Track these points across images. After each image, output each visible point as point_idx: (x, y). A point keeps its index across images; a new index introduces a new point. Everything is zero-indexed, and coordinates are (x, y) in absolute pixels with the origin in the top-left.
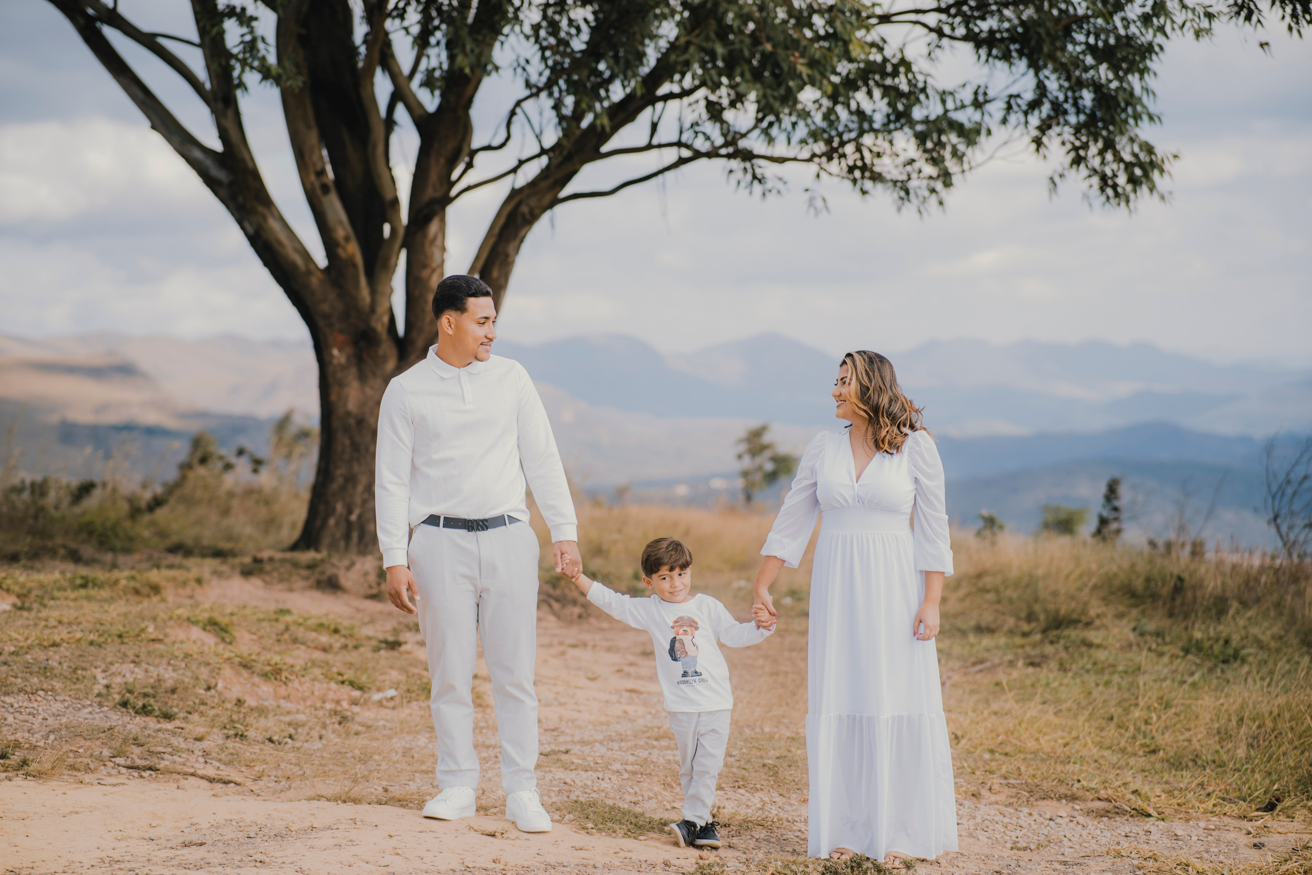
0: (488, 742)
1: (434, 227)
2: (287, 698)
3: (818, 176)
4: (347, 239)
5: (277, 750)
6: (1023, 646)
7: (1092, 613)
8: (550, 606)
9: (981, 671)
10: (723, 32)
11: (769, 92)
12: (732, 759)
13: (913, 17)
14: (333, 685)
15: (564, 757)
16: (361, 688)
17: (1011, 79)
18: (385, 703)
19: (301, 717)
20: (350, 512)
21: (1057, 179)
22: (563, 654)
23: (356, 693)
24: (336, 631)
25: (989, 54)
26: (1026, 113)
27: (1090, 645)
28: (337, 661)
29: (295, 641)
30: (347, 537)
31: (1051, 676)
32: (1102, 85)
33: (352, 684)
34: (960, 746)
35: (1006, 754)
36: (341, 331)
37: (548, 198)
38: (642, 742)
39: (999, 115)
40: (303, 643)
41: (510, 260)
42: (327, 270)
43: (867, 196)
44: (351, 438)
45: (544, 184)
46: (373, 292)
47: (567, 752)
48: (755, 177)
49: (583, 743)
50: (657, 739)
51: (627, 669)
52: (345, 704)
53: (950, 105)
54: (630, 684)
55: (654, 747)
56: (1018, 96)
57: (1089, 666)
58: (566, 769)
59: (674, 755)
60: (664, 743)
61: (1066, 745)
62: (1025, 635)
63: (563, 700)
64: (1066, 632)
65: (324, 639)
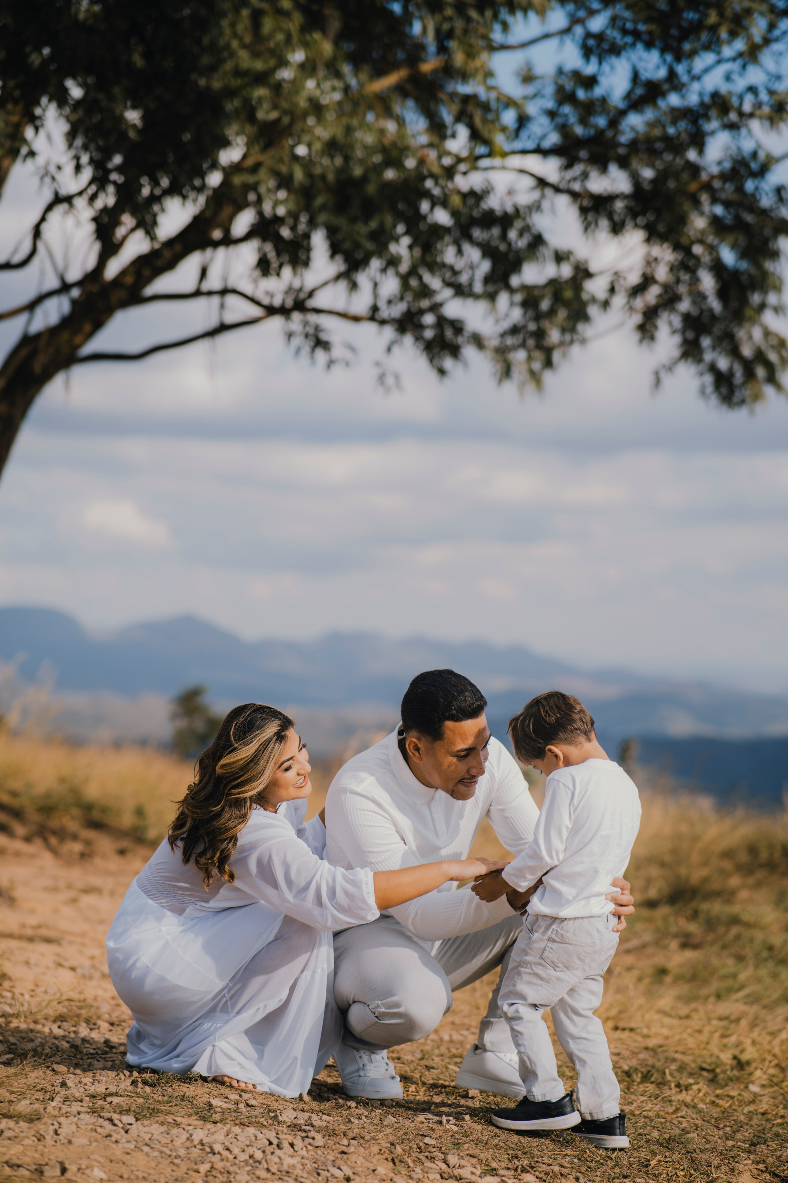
3: (389, 349)
21: (663, 373)
26: (630, 297)
32: (727, 269)
43: (446, 379)
48: (317, 343)
56: (624, 276)
64: (703, 906)
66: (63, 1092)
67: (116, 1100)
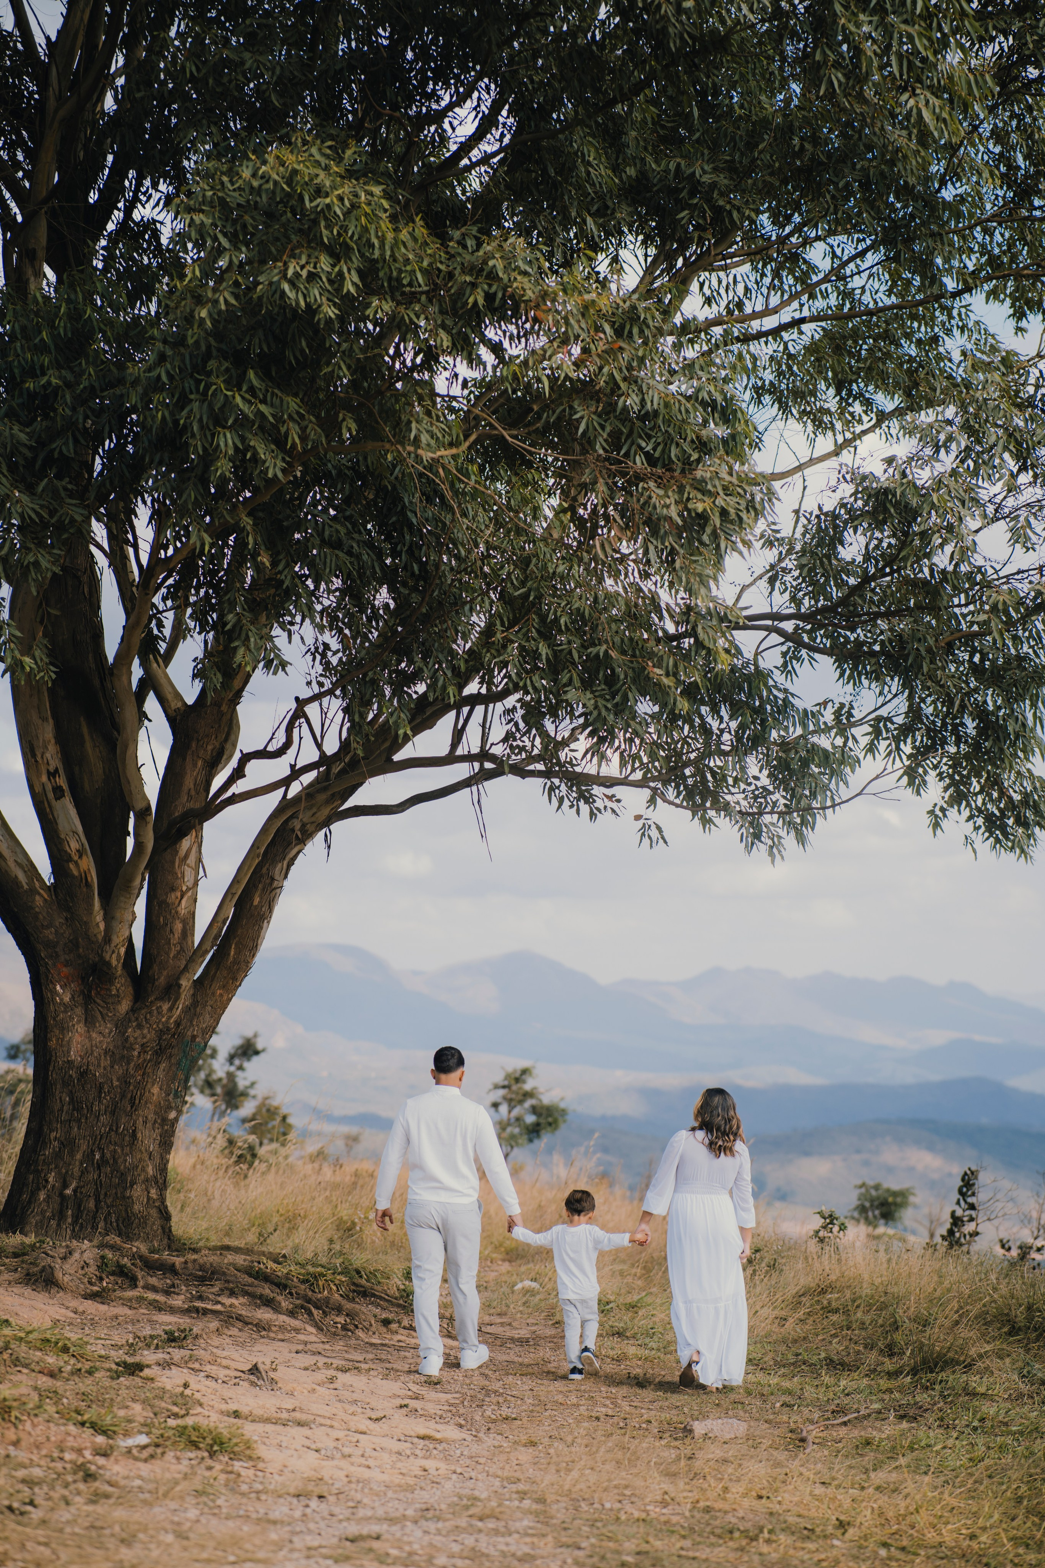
0: (272, 1516)
1: (186, 843)
2: (16, 1443)
3: (652, 802)
4: (81, 853)
5: (19, 1523)
6: (890, 1391)
7: (973, 1352)
8: (310, 1314)
9: (845, 1424)
10: (548, 630)
11: (601, 702)
12: (581, 1553)
13: (769, 622)
14: (72, 1428)
15: (375, 1545)
16: (104, 1433)
17: (881, 700)
18: (135, 1451)
19: (37, 1472)
20: (65, 1186)
22: (332, 1380)
23: (100, 1439)
24: (65, 1349)
25: (855, 668)
26: (897, 740)
27: (974, 1394)
28: (69, 1389)
29: (16, 1362)
30: (61, 1215)
31: (931, 1434)
32: (988, 713)
33: (93, 1426)
34: (848, 1536)
35: (903, 1549)
36: (67, 964)
37: (326, 812)
38: (463, 1522)
39: (864, 741)
40: (26, 1366)
41: (276, 884)
42: (55, 885)
44: (71, 1094)
45: (322, 797)
46: (109, 917)
47: (378, 1538)
48: (581, 795)
49: (392, 1521)
50: (481, 1520)
51: (413, 1404)
52: (88, 1454)
53: (811, 728)
54: (421, 1427)
55: (480, 1531)
56: (889, 719)
57: (976, 1423)
58: (381, 1562)
59: (507, 1544)
60: (491, 1524)
61: (973, 1537)
62: (890, 1375)
63: (346, 1450)
64: (943, 1375)
65: (51, 1360)
66: (289, 1546)
67: (323, 1551)
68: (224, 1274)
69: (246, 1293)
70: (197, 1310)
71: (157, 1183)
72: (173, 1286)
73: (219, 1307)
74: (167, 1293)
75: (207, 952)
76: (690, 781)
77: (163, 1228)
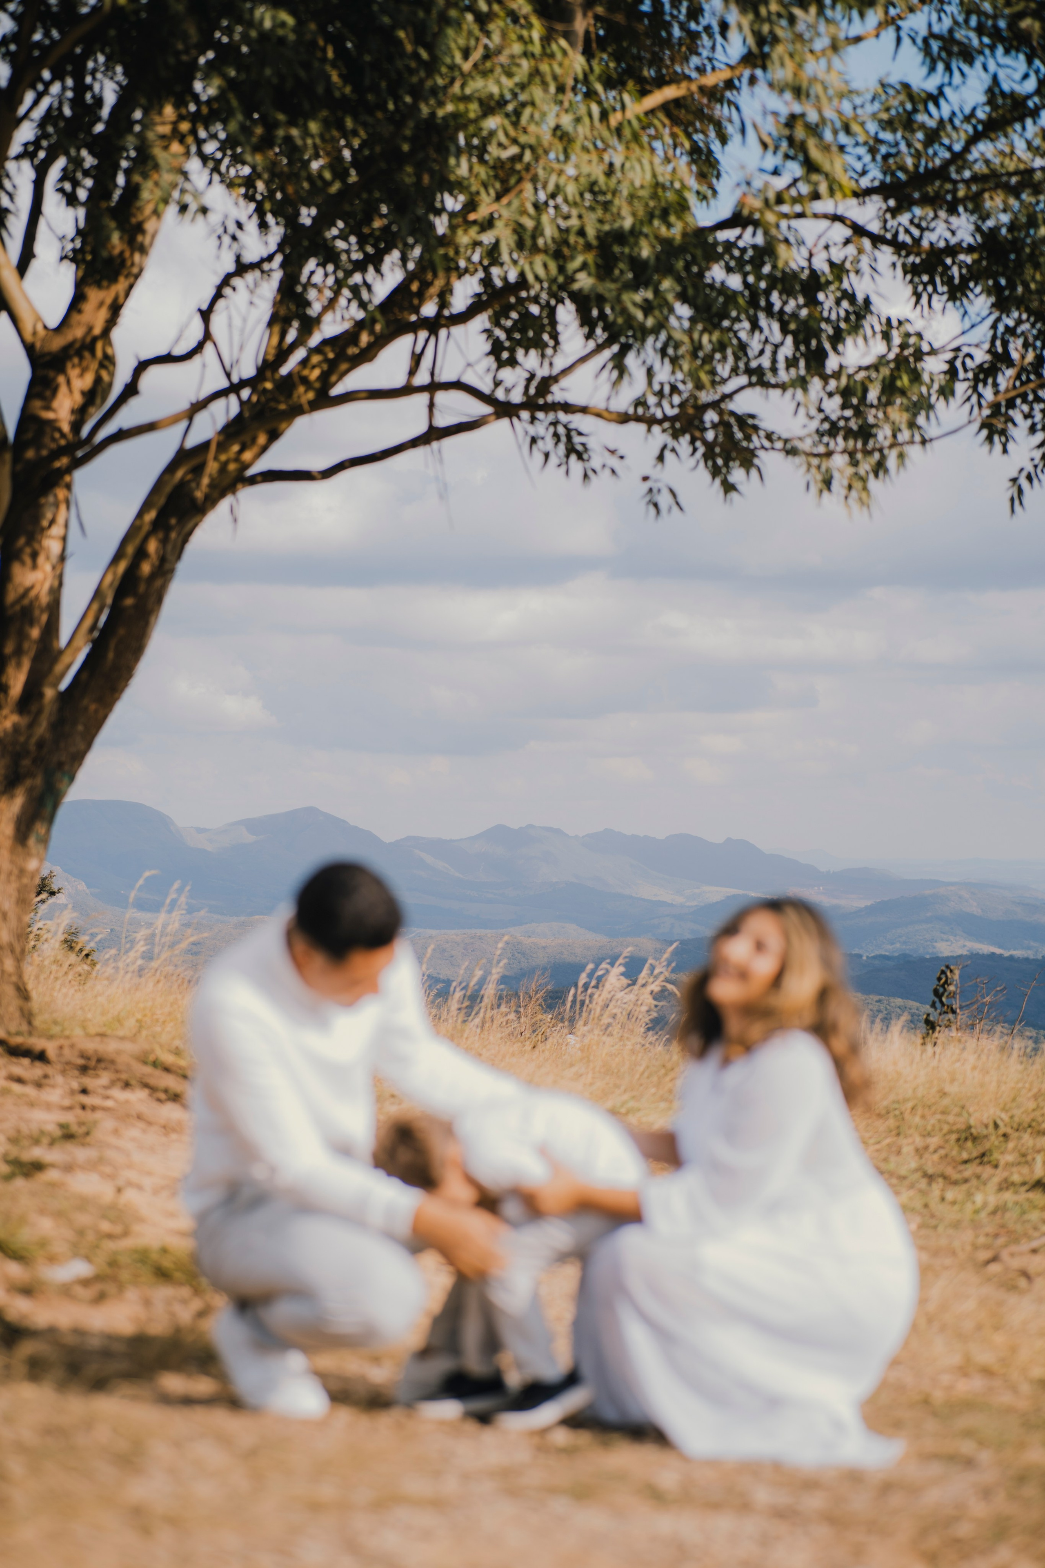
3: (661, 458)
21: (1023, 482)
41: (167, 566)
43: (733, 495)
48: (571, 450)
68: (113, 1062)
69: (146, 1085)
70: (83, 1107)
71: (13, 951)
72: (46, 1076)
73: (109, 1103)
74: (39, 1085)
75: (79, 650)
76: (710, 435)
77: (21, 1010)
